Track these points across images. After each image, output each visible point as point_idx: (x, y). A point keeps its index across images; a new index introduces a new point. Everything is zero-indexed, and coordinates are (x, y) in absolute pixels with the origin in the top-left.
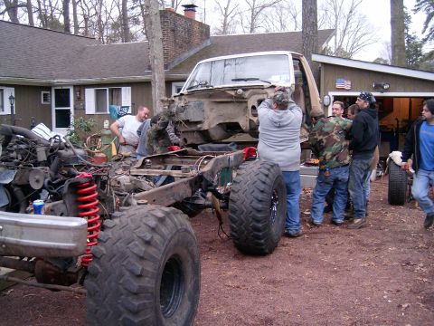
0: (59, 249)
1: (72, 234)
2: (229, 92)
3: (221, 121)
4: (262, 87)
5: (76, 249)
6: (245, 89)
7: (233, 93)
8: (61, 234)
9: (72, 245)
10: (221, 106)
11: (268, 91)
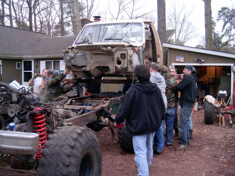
0: (23, 150)
1: (30, 142)
2: (102, 48)
3: (98, 65)
4: (123, 46)
5: (32, 150)
6: (113, 46)
7: (105, 49)
8: (25, 142)
10: (98, 56)
11: (128, 48)
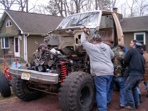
0: (51, 82)
1: (54, 78)
2: (66, 31)
5: (55, 82)
8: (51, 78)
9: (54, 81)
10: (66, 38)
